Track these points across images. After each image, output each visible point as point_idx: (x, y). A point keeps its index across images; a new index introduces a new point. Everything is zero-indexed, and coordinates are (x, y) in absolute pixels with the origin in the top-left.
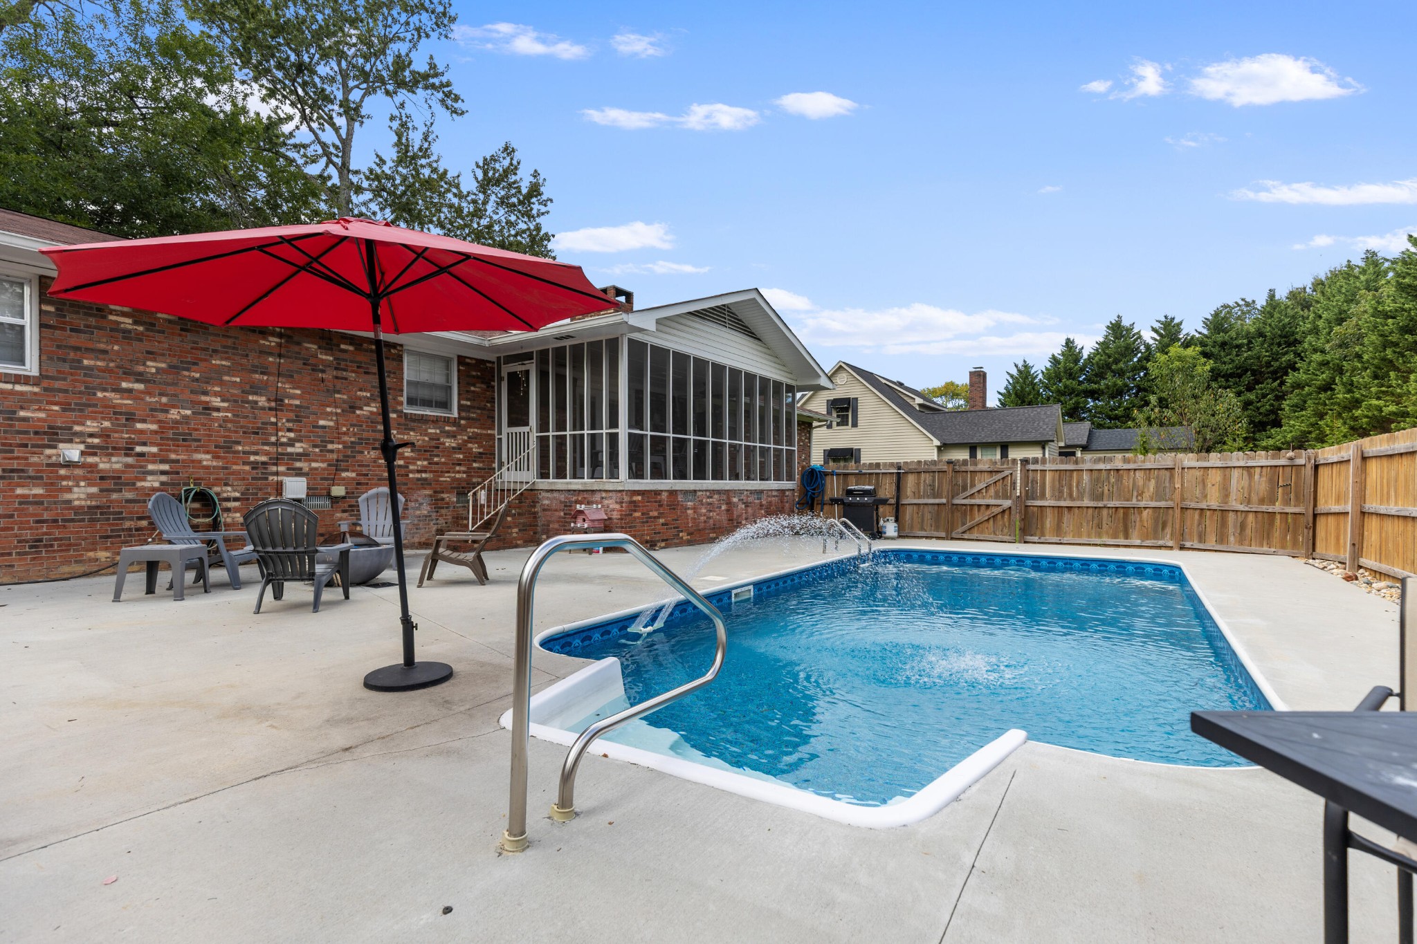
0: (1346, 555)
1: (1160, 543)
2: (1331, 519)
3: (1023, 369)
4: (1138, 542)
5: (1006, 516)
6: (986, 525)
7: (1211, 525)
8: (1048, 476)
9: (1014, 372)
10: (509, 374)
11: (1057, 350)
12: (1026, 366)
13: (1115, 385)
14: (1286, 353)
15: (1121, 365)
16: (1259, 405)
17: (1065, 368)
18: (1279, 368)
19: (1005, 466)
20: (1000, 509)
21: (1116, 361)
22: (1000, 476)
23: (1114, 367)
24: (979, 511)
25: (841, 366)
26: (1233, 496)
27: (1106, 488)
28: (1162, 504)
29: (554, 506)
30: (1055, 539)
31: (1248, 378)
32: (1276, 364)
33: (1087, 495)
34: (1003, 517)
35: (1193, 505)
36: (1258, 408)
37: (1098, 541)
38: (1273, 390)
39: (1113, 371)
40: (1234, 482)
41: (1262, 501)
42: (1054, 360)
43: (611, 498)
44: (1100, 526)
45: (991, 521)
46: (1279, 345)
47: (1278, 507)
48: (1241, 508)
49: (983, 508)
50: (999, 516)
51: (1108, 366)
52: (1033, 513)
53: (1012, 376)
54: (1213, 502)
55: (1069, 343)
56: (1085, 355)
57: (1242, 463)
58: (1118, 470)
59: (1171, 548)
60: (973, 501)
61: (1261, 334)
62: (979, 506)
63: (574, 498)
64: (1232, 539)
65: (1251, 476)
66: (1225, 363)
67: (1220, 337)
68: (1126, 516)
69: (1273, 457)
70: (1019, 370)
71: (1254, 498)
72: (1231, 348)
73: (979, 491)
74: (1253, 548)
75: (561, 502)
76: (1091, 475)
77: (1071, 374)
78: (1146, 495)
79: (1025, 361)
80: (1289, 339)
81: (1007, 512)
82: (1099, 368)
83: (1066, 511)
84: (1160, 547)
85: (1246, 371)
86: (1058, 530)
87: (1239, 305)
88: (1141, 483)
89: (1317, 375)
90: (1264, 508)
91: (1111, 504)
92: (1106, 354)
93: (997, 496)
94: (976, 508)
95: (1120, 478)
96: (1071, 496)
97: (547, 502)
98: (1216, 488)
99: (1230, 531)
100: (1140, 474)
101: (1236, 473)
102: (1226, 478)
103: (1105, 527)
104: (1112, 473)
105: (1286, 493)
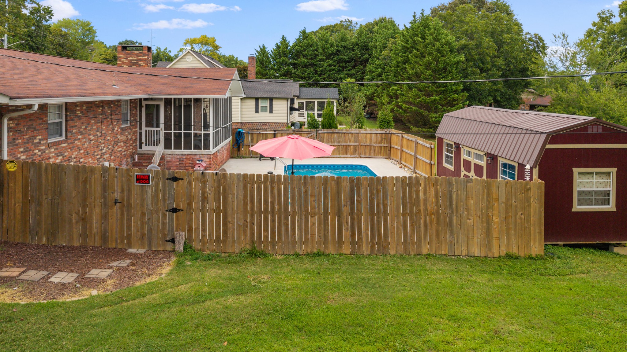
0: (399, 160)
1: (355, 156)
2: (394, 149)
3: (262, 48)
4: (349, 156)
7: (368, 151)
9: (259, 50)
10: (146, 105)
11: (278, 40)
12: (264, 47)
13: (304, 62)
14: (365, 54)
15: (306, 52)
16: (357, 75)
17: (283, 51)
18: (363, 60)
21: (304, 50)
22: (310, 135)
23: (303, 53)
25: (189, 52)
26: (373, 141)
27: (341, 139)
28: (356, 144)
29: (173, 160)
31: (353, 63)
32: (362, 58)
35: (363, 144)
36: (356, 77)
37: (339, 156)
38: (361, 69)
39: (303, 55)
40: (373, 137)
41: (379, 143)
42: (278, 46)
43: (205, 157)
44: (339, 151)
46: (363, 50)
47: (382, 145)
48: (375, 145)
51: (301, 52)
53: (257, 51)
54: (368, 144)
55: (284, 39)
56: (291, 44)
57: (375, 132)
59: (358, 157)
61: (357, 44)
63: (185, 157)
64: (372, 154)
65: (377, 136)
66: (345, 56)
67: (344, 44)
68: (346, 147)
69: (382, 131)
70: (260, 49)
71: (378, 142)
72: (347, 49)
74: (377, 156)
75: (177, 159)
76: (337, 135)
77: (285, 54)
78: (352, 141)
79: (263, 44)
80: (366, 48)
82: (297, 52)
84: (355, 157)
85: (352, 60)
87: (346, 21)
88: (350, 137)
89: (377, 69)
90: (380, 145)
91: (343, 144)
92: (300, 46)
95: (345, 136)
96: (331, 142)
97: (169, 159)
98: (369, 139)
99: (372, 151)
100: (350, 135)
101: (374, 135)
102: (371, 137)
103: (341, 152)
104: (343, 134)
105: (384, 141)
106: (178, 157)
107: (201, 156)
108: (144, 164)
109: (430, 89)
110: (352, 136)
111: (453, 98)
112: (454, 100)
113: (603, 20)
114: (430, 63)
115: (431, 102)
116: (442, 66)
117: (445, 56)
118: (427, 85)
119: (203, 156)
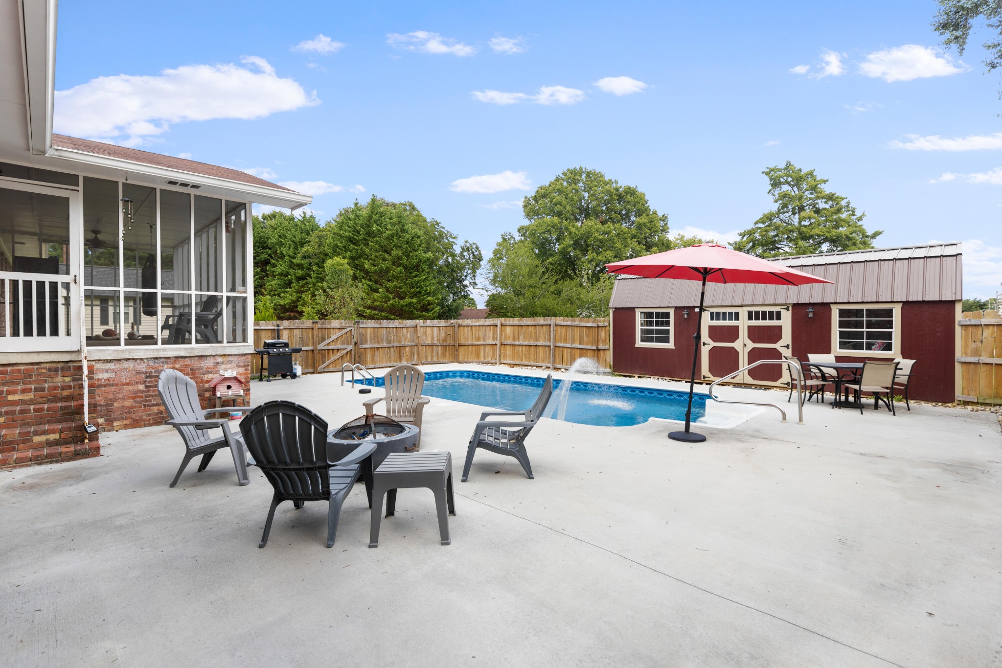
5: (348, 355)
6: (338, 361)
7: (429, 352)
8: (369, 331)
19: (347, 325)
20: (345, 351)
22: (344, 331)
24: (333, 353)
26: (435, 338)
27: (392, 337)
29: (123, 378)
30: (372, 366)
33: (384, 341)
34: (347, 356)
35: (423, 344)
40: (435, 332)
41: (443, 340)
45: (340, 359)
47: (447, 343)
48: (437, 343)
49: (335, 351)
50: (345, 356)
52: (362, 352)
54: (429, 342)
57: (437, 324)
58: (397, 328)
60: (330, 347)
62: (333, 350)
65: (440, 330)
69: (446, 322)
71: (441, 339)
73: (332, 341)
76: (386, 330)
78: (407, 339)
81: (349, 353)
83: (376, 349)
86: (373, 361)
88: (405, 334)
90: (444, 343)
91: (395, 345)
93: (343, 344)
94: (331, 351)
95: (397, 332)
96: (378, 342)
97: (106, 376)
98: (430, 336)
99: (435, 354)
100: (404, 330)
101: (436, 329)
102: (432, 331)
103: (393, 357)
104: (395, 329)
105: (450, 338)
106: (142, 367)
107: (219, 359)
108: (11, 398)
109: (403, 289)
110: (407, 332)
111: (428, 301)
112: (430, 304)
113: (504, 240)
114: (399, 258)
115: (406, 305)
116: (415, 261)
117: (416, 251)
118: (399, 285)
119: (226, 359)
